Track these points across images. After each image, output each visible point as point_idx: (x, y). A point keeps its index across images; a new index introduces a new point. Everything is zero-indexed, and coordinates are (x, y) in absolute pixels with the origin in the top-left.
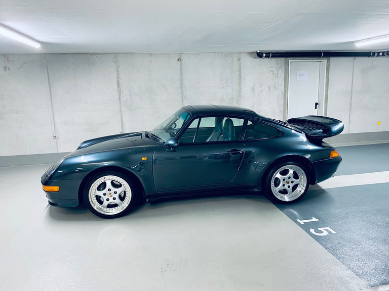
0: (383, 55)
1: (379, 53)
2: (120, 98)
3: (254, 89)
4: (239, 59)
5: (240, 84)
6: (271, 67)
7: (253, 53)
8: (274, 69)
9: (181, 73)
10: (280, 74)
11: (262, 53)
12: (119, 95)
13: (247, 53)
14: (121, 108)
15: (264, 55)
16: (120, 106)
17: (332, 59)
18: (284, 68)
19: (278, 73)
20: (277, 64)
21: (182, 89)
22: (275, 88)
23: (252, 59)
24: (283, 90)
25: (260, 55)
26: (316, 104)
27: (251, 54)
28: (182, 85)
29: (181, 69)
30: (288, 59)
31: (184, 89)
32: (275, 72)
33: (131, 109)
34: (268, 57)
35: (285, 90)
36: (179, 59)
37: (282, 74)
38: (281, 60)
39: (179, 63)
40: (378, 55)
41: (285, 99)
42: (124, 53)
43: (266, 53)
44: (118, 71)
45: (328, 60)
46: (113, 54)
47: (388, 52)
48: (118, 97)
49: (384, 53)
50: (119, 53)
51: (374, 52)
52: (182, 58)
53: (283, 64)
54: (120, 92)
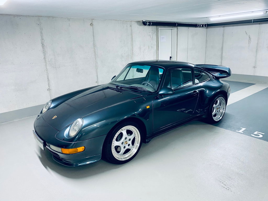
0: (203, 26)
1: (200, 25)
2: (45, 58)
3: (140, 48)
4: (131, 26)
5: (132, 45)
6: (149, 32)
8: (151, 34)
9: (93, 36)
10: (154, 36)
11: (146, 22)
13: (135, 21)
14: (46, 67)
15: (148, 23)
16: (46, 65)
17: (179, 28)
18: (156, 33)
19: (153, 37)
20: (152, 30)
24: (156, 49)
25: (144, 23)
26: (170, 57)
27: (138, 22)
28: (94, 45)
29: (93, 32)
30: (158, 27)
31: (96, 48)
32: (152, 36)
33: (55, 67)
34: (149, 25)
35: (157, 48)
36: (91, 24)
37: (155, 37)
38: (154, 27)
39: (92, 27)
40: (200, 27)
41: (157, 54)
42: (46, 17)
43: (148, 22)
44: (41, 33)
45: (177, 29)
46: (36, 16)
47: (205, 25)
48: (43, 57)
49: (203, 25)
50: (41, 16)
51: (198, 25)
52: (94, 23)
53: (155, 30)
54: (44, 52)
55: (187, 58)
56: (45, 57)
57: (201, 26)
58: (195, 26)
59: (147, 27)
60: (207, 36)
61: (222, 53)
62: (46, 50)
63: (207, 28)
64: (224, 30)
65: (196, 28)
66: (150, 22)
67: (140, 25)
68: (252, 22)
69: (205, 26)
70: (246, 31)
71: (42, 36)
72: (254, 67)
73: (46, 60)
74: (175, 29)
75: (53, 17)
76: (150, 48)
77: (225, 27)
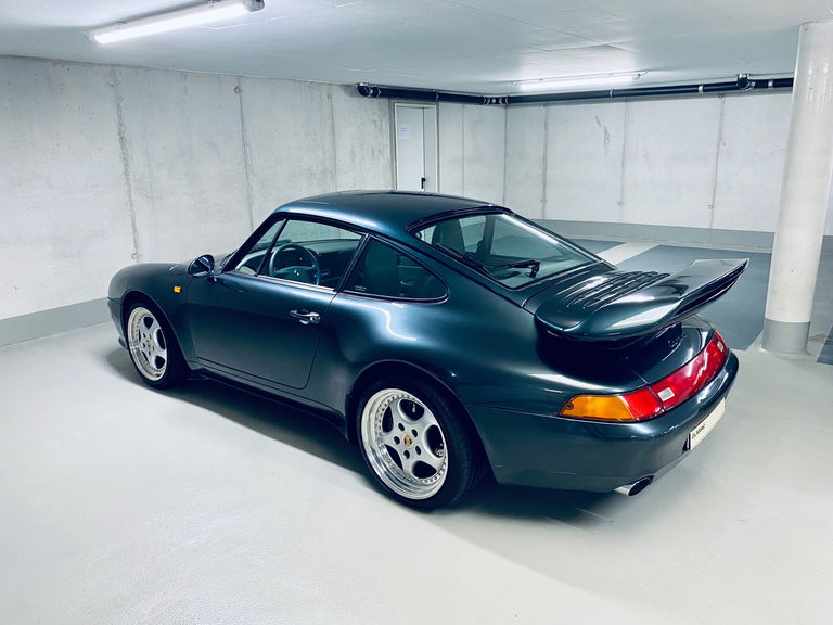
0: (497, 103)
1: (491, 99)
2: (126, 173)
3: (353, 154)
4: (329, 97)
5: (334, 144)
8: (376, 117)
10: (384, 124)
11: (367, 88)
12: (126, 165)
13: (340, 85)
14: (130, 196)
15: (371, 92)
16: (129, 191)
17: (443, 105)
18: (388, 117)
19: (381, 125)
20: (380, 110)
21: (245, 152)
22: (379, 151)
24: (390, 156)
25: (363, 91)
26: (423, 180)
27: (347, 87)
28: (244, 143)
29: (242, 109)
30: (394, 101)
31: (248, 151)
32: (379, 123)
33: (152, 198)
34: (374, 95)
35: (392, 155)
36: (237, 89)
37: (386, 127)
38: (384, 101)
39: (238, 97)
40: (491, 103)
41: (392, 171)
42: (129, 67)
43: (372, 89)
44: (119, 107)
45: (438, 107)
46: (107, 65)
47: (504, 98)
48: (123, 169)
49: (497, 99)
50: (119, 66)
51: (486, 98)
52: (243, 87)
53: (388, 109)
54: (125, 158)
56: (126, 170)
57: (494, 101)
58: (479, 100)
59: (366, 100)
61: (545, 170)
62: (129, 151)
63: (506, 107)
64: (547, 114)
65: (480, 106)
66: (375, 89)
67: (352, 95)
68: (608, 96)
69: (504, 102)
70: (596, 118)
71: (120, 116)
72: (621, 203)
73: (131, 177)
74: (431, 108)
75: (147, 69)
76: (376, 152)
77: (549, 105)
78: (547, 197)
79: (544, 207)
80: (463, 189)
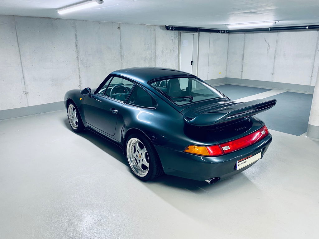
0: (224, 32)
1: (222, 31)
3: (163, 52)
4: (154, 30)
5: (155, 48)
6: (172, 37)
7: (162, 26)
8: (173, 38)
9: (120, 39)
10: (176, 40)
11: (169, 27)
13: (159, 26)
14: (78, 66)
16: (78, 64)
17: (201, 33)
18: (178, 38)
20: (175, 35)
21: (121, 51)
22: (173, 51)
23: (162, 31)
25: (167, 28)
26: (192, 62)
28: (121, 47)
29: (120, 35)
30: (180, 32)
31: (122, 50)
32: (174, 40)
33: (86, 66)
34: (172, 30)
35: (179, 52)
36: (119, 28)
37: (177, 42)
38: (177, 32)
39: (119, 31)
40: (222, 32)
41: (178, 59)
42: (80, 20)
43: (171, 27)
44: (76, 35)
45: (199, 34)
46: (72, 20)
47: (227, 30)
48: (77, 56)
49: (224, 31)
50: (76, 20)
51: (220, 30)
52: (121, 27)
53: (178, 35)
54: (78, 53)
55: (209, 63)
56: (78, 56)
57: (223, 31)
58: (217, 31)
59: (169, 32)
60: (229, 42)
61: (243, 59)
62: (79, 49)
63: (229, 34)
64: (245, 37)
65: (217, 34)
66: (172, 27)
67: (163, 30)
68: (269, 30)
69: (227, 32)
70: (265, 39)
71: (76, 38)
72: (273, 74)
73: (79, 59)
74: (196, 34)
75: (86, 21)
76: (172, 51)
77: (246, 33)
78: (243, 70)
79: (242, 74)
80: (208, 66)
